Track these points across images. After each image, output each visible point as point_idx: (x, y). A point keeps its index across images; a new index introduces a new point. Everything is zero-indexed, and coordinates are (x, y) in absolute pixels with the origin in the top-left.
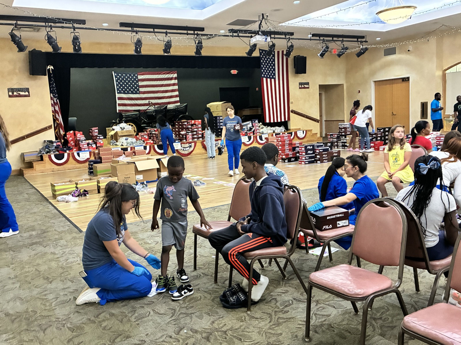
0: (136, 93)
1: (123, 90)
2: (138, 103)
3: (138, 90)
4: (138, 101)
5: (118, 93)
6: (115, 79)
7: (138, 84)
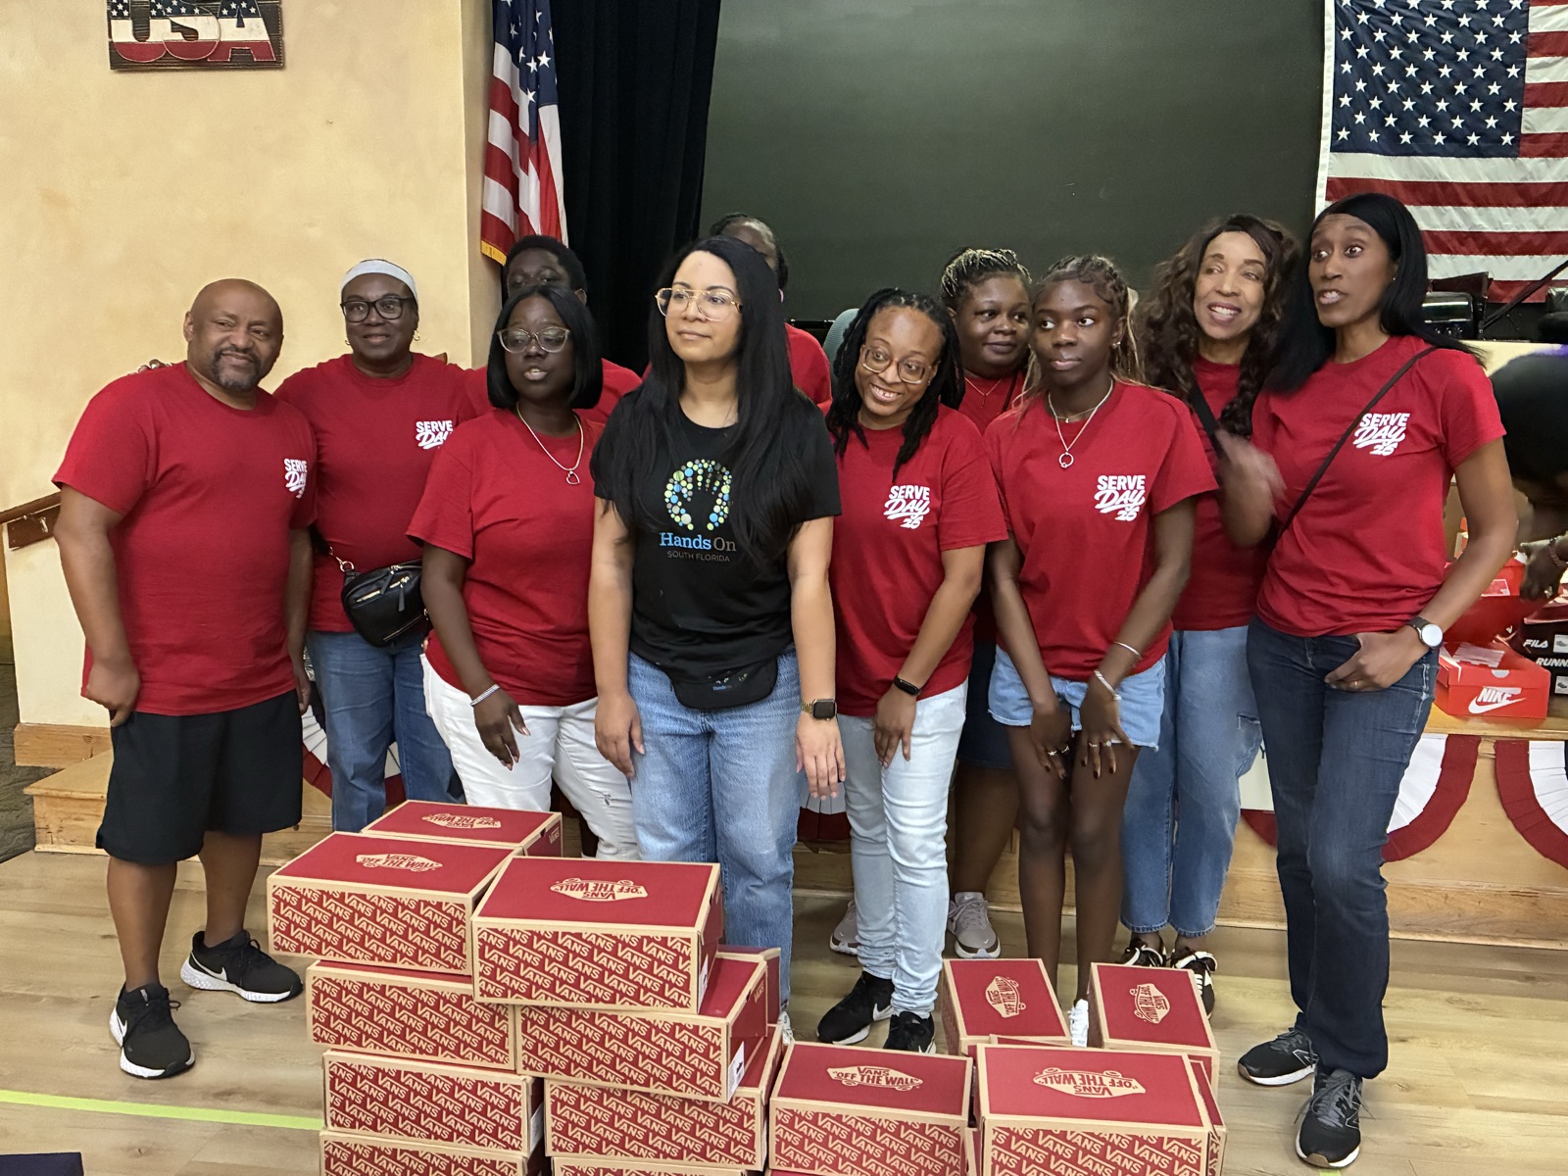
0: (1489, 148)
1: (1380, 125)
2: (1487, 228)
3: (1513, 122)
4: (1494, 211)
5: (1333, 149)
6: (1338, 35)
7: (1522, 74)
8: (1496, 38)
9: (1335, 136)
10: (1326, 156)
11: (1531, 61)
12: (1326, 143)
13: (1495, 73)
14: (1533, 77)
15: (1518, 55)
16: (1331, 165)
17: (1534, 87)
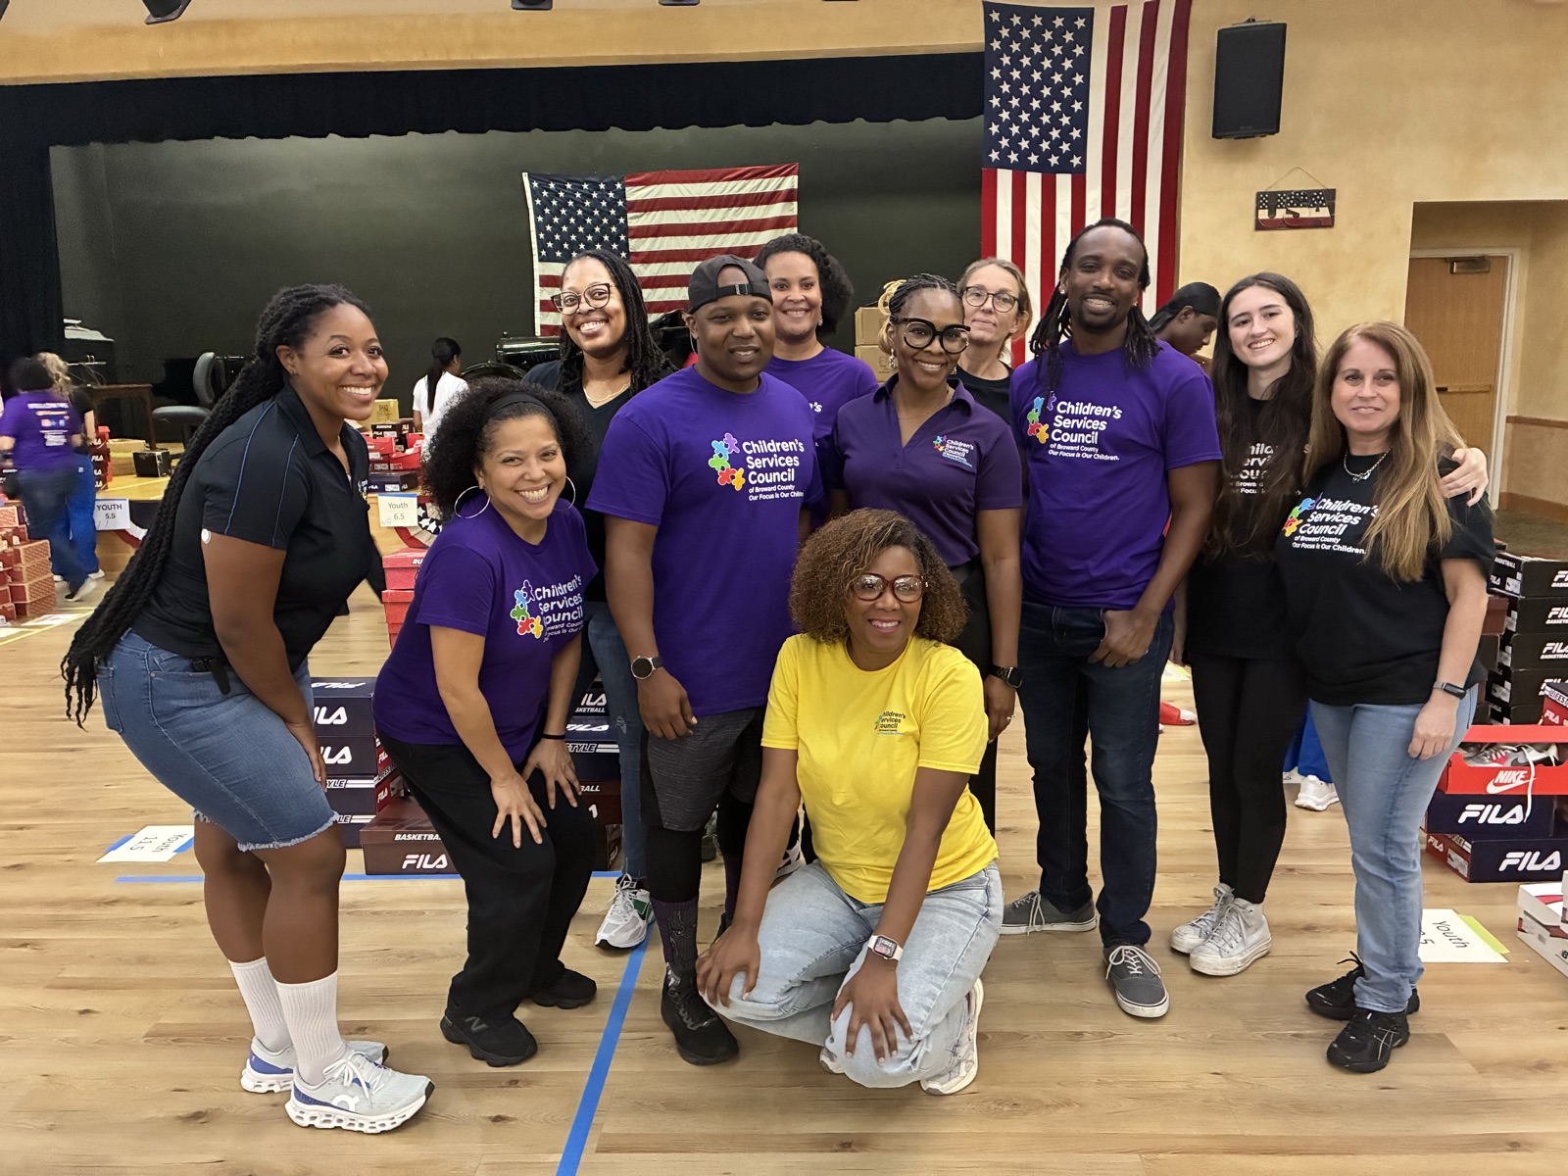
1: (561, 248)
3: (625, 246)
5: (541, 260)
6: (534, 203)
7: (626, 221)
8: (612, 204)
9: (540, 254)
10: (537, 264)
11: (629, 215)
12: (536, 258)
13: (613, 221)
14: (632, 223)
15: (623, 213)
16: (540, 269)
17: (632, 228)
